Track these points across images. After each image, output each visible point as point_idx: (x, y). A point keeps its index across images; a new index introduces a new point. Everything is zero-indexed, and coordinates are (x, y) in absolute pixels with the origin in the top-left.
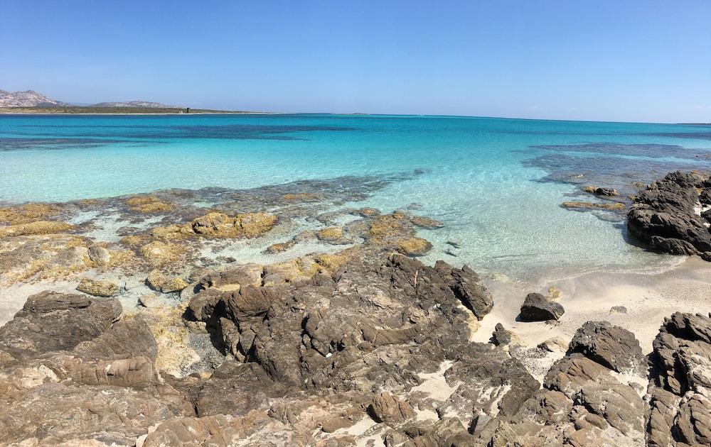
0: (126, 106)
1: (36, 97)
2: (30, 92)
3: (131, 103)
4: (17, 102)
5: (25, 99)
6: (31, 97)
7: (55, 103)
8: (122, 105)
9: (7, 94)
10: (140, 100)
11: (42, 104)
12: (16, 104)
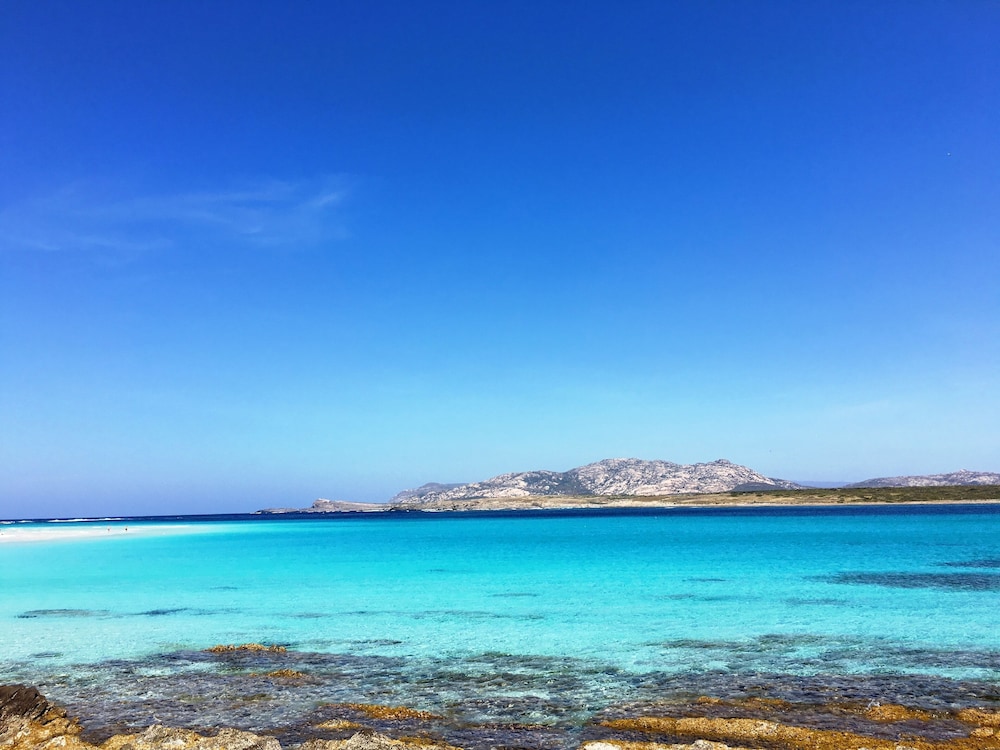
0: (936, 484)
1: (732, 472)
2: (720, 463)
3: (947, 477)
4: (696, 482)
5: (712, 478)
6: (723, 472)
7: (772, 483)
8: (924, 483)
9: (677, 469)
10: (972, 470)
11: (744, 485)
12: (694, 488)
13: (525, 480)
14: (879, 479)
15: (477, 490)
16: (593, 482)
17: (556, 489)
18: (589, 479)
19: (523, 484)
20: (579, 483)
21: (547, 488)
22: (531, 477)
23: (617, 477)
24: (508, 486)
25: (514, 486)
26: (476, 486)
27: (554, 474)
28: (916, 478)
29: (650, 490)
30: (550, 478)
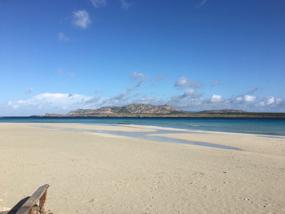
1: (170, 108)
2: (166, 105)
4: (160, 110)
5: (164, 109)
6: (167, 108)
7: (180, 111)
8: (218, 112)
9: (154, 107)
11: (173, 111)
12: (160, 112)
13: (111, 109)
14: (206, 111)
15: (97, 111)
16: (131, 110)
17: (120, 111)
18: (129, 109)
19: (110, 110)
20: (127, 110)
21: (117, 111)
22: (112, 108)
23: (138, 109)
24: (106, 110)
25: (107, 110)
26: (96, 110)
27: (119, 107)
28: (215, 111)
29: (148, 112)
30: (118, 108)
